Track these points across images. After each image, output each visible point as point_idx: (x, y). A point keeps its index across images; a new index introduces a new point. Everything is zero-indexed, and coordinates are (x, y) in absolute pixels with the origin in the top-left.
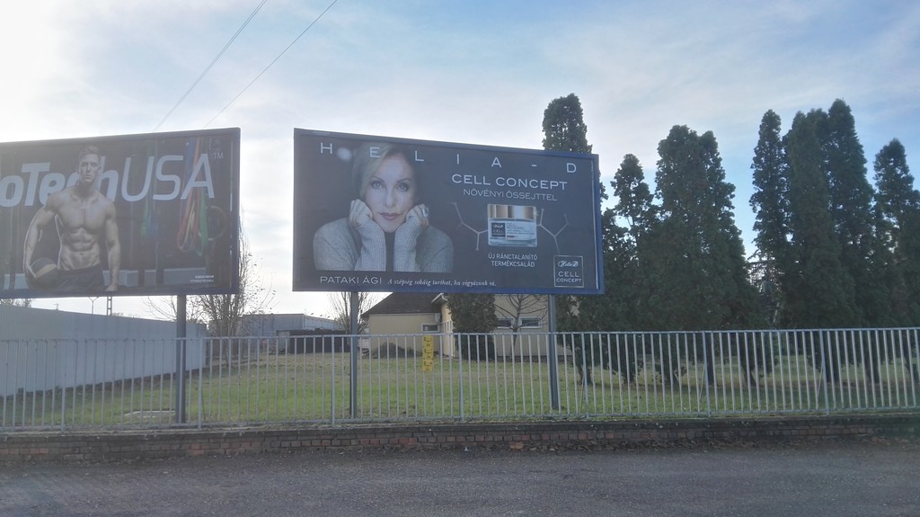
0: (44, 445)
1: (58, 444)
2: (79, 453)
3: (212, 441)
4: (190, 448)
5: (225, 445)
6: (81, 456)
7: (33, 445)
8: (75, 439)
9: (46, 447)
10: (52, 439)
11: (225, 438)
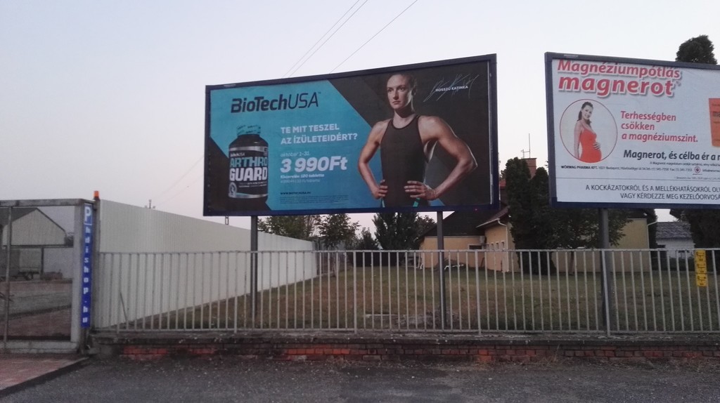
0: (345, 346)
1: (358, 346)
2: (377, 354)
3: (498, 348)
4: (478, 353)
5: (510, 352)
6: (378, 357)
7: (336, 346)
8: (373, 342)
9: (347, 348)
10: (353, 341)
11: (511, 345)
